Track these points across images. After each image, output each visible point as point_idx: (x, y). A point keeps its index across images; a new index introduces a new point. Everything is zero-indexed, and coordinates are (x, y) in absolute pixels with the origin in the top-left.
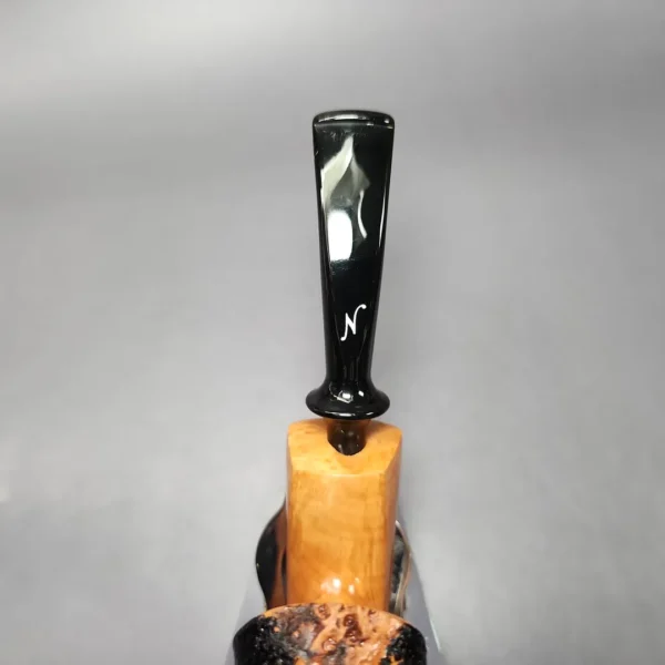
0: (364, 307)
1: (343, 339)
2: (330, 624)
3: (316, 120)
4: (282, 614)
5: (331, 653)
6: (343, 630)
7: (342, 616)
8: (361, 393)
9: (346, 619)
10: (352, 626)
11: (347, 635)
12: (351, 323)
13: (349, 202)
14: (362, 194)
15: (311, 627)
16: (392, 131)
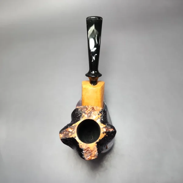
0: (96, 54)
1: (92, 61)
2: (89, 109)
3: (87, 18)
4: (80, 107)
5: (89, 113)
6: (91, 109)
7: (91, 107)
8: (96, 72)
9: (92, 108)
10: (93, 109)
11: (92, 110)
12: (94, 58)
13: (94, 37)
14: (97, 35)
15: (86, 109)
16: (102, 20)
